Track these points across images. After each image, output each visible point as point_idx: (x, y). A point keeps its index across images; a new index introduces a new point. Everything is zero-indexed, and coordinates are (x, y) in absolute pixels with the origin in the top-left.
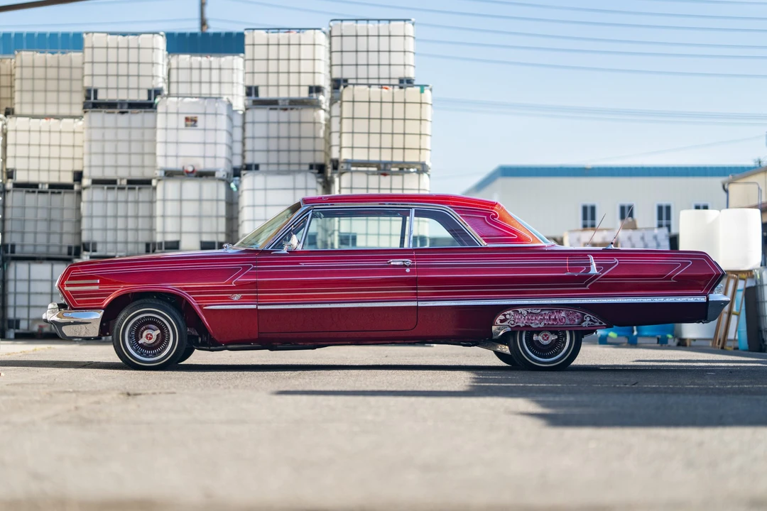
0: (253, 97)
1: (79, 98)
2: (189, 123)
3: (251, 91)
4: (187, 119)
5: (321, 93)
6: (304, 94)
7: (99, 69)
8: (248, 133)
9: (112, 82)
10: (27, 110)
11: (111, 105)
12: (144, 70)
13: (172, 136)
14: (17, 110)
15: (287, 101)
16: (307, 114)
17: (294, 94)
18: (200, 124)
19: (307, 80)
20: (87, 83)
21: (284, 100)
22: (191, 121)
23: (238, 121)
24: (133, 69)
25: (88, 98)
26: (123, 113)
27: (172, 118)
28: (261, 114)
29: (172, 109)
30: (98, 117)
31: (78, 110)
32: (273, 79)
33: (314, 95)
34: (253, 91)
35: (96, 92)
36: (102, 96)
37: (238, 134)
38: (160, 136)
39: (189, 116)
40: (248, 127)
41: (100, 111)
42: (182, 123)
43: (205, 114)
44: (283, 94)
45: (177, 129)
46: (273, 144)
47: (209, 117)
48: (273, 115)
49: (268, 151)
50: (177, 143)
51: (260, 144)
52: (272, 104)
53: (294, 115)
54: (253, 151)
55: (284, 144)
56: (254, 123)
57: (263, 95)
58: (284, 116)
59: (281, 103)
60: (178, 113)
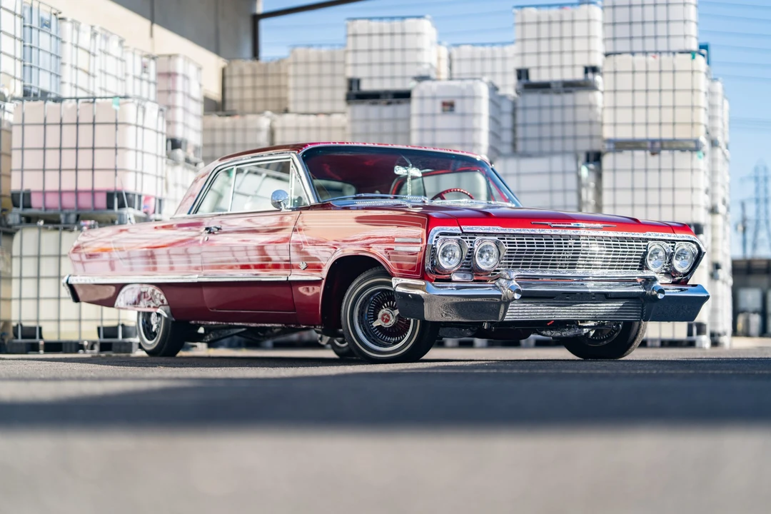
0: (524, 81)
1: (341, 93)
2: (447, 108)
3: (522, 74)
4: (444, 104)
5: (597, 74)
6: (579, 75)
7: (363, 58)
8: (520, 120)
9: (376, 71)
10: (301, 108)
11: (374, 97)
12: (409, 57)
13: (428, 123)
14: (291, 107)
15: (560, 85)
16: (581, 97)
17: (568, 76)
18: (458, 108)
19: (583, 60)
20: (350, 73)
21: (557, 83)
22: (449, 106)
23: (507, 107)
24: (398, 57)
25: (350, 88)
26: (389, 103)
27: (428, 103)
28: (533, 99)
29: (427, 94)
30: (362, 109)
31: (341, 105)
32: (544, 60)
33: (590, 75)
34: (523, 75)
35: (358, 82)
36: (366, 86)
37: (506, 121)
38: (415, 123)
39: (447, 100)
40: (520, 114)
41: (363, 103)
42: (438, 108)
43: (463, 97)
44: (556, 76)
45: (434, 115)
46: (546, 131)
47: (467, 102)
48: (546, 99)
49: (540, 139)
50: (434, 130)
51: (532, 132)
52: (544, 87)
53: (568, 98)
54: (525, 139)
55: (557, 131)
56: (525, 108)
57: (534, 77)
58: (557, 100)
59: (553, 86)
60: (434, 98)
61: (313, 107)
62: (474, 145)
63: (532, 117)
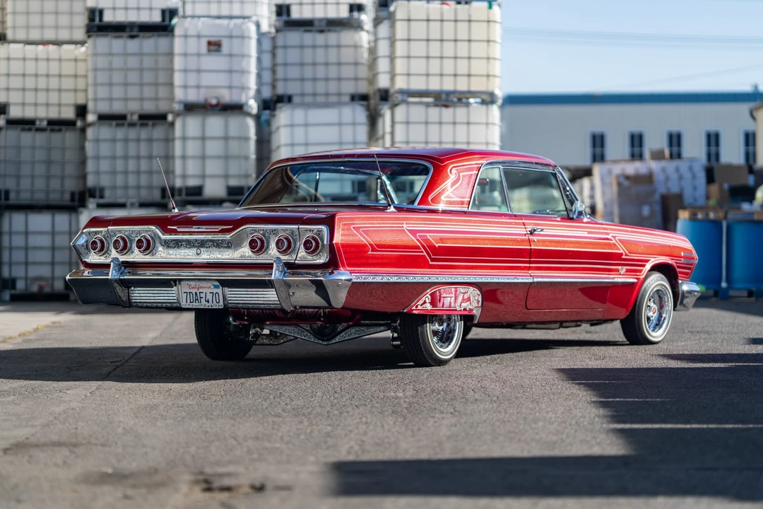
0: (285, 18)
1: (81, 21)
2: (213, 48)
3: (282, 10)
4: (210, 43)
5: (362, 12)
6: (344, 13)
8: (280, 59)
9: (120, 1)
10: (21, 35)
11: (118, 29)
13: (192, 63)
14: (10, 35)
15: (324, 23)
16: (346, 37)
17: (332, 13)
18: (225, 48)
20: (91, 2)
21: (321, 20)
22: (214, 46)
23: (267, 45)
25: (91, 19)
26: (132, 37)
27: (192, 41)
28: (294, 37)
29: (192, 32)
30: (104, 43)
31: (80, 34)
33: (356, 14)
34: (284, 10)
35: (101, 12)
36: (108, 17)
37: (267, 61)
38: (178, 63)
39: (213, 39)
40: (280, 52)
41: (107, 36)
42: (204, 48)
43: (231, 37)
44: (319, 13)
45: (199, 55)
46: (308, 72)
47: (236, 41)
48: (308, 38)
49: (302, 80)
50: (199, 71)
51: (293, 72)
52: (306, 25)
53: (332, 37)
54: (285, 80)
55: (321, 72)
56: (285, 47)
57: (296, 14)
58: (320, 39)
59: (316, 23)
60: (199, 36)
61: (35, 35)
62: (244, 88)
63: (293, 56)
